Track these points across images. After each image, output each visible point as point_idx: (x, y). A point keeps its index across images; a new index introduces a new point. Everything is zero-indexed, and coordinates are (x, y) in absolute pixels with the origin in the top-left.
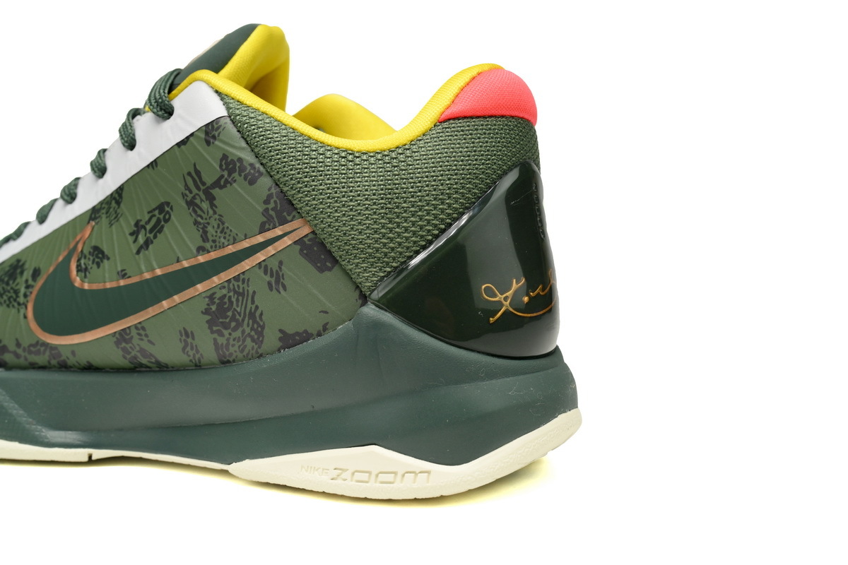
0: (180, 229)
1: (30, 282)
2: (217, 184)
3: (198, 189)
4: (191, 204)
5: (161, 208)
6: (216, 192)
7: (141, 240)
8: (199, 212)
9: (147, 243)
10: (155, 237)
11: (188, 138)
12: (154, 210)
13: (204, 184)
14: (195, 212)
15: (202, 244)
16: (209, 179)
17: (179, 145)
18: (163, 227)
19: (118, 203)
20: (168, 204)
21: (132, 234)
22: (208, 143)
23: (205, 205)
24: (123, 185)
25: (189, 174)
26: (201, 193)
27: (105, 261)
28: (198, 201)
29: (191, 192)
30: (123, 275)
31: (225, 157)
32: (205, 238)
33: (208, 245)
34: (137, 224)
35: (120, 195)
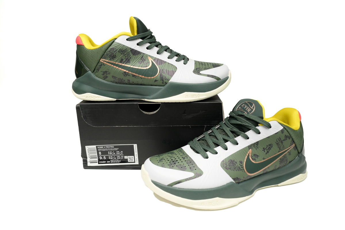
0: (275, 148)
1: (241, 164)
2: (284, 140)
3: (279, 141)
4: (277, 144)
5: (270, 145)
6: (283, 142)
7: (266, 151)
8: (279, 145)
9: (268, 152)
10: (269, 150)
11: (277, 132)
12: (268, 145)
13: (281, 140)
14: (278, 145)
15: (279, 150)
16: (282, 139)
17: (275, 134)
18: (271, 149)
19: (258, 145)
20: (272, 144)
21: (263, 150)
22: (282, 133)
23: (281, 144)
24: (258, 141)
25: (278, 139)
26: (280, 142)
27: (259, 157)
28: (279, 143)
29: (278, 142)
30: (264, 159)
31: (286, 135)
32: (280, 149)
33: (280, 150)
34: (264, 148)
35: (258, 143)
